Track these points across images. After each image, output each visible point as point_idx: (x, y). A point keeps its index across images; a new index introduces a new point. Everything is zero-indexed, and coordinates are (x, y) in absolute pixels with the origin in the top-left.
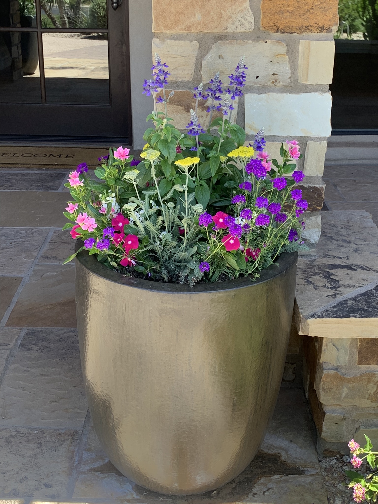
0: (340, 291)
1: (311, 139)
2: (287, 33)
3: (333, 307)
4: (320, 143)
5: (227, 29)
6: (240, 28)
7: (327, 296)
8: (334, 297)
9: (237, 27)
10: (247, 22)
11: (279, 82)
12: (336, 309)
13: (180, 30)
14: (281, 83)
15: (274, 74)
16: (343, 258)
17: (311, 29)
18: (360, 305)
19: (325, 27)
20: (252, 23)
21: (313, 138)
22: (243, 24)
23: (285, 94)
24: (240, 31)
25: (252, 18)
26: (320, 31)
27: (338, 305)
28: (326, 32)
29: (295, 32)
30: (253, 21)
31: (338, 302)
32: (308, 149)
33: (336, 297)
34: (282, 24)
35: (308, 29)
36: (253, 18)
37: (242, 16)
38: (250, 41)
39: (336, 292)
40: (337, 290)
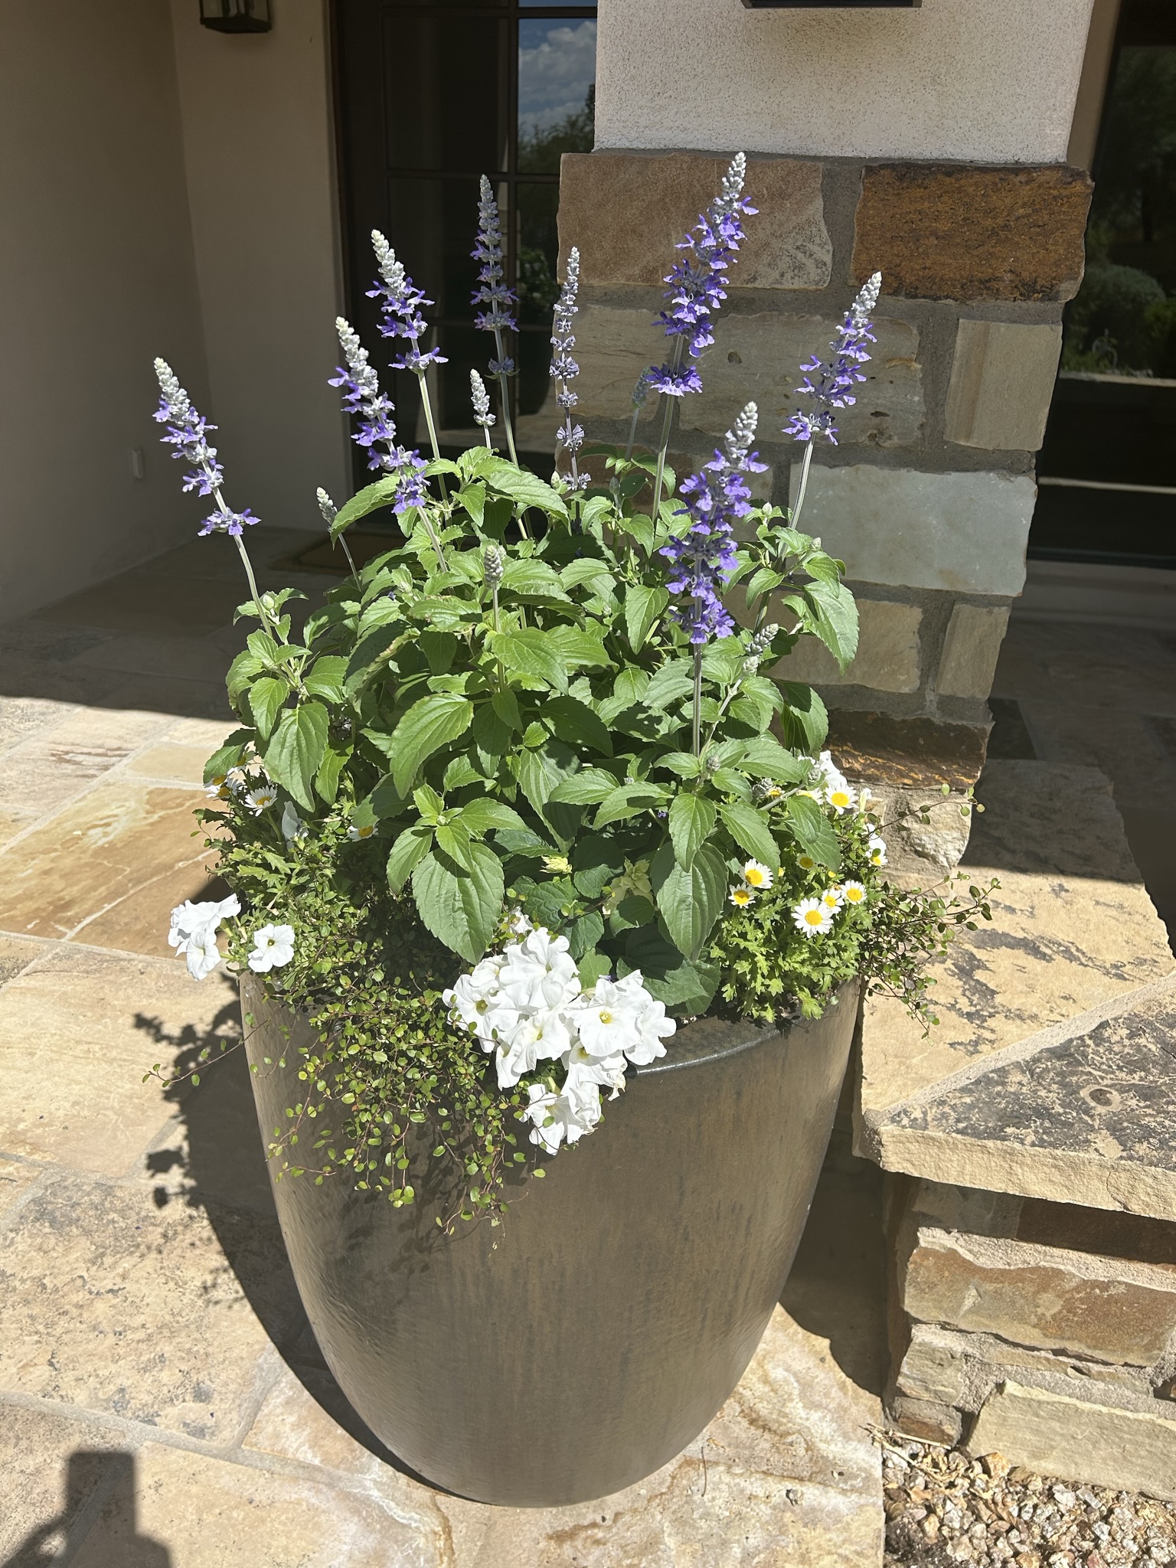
0: (993, 1031)
1: (965, 598)
2: (924, 297)
3: (964, 1090)
4: (990, 612)
5: (755, 279)
6: (792, 278)
7: (951, 1045)
8: (971, 1049)
9: (782, 275)
10: (813, 261)
11: (890, 438)
12: (968, 1100)
13: (628, 280)
14: (896, 440)
15: (877, 414)
16: (1019, 913)
17: (998, 290)
18: (1043, 1093)
19: (1041, 282)
20: (825, 264)
21: (972, 595)
22: (801, 267)
23: (903, 471)
24: (792, 287)
25: (828, 251)
26: (1021, 295)
27: (977, 1082)
28: (1042, 300)
29: (947, 297)
30: (828, 259)
31: (980, 1074)
32: (954, 626)
33: (978, 1052)
34: (913, 269)
35: (988, 289)
36: (831, 249)
37: (799, 243)
38: (818, 318)
39: (982, 1031)
40: (985, 1024)
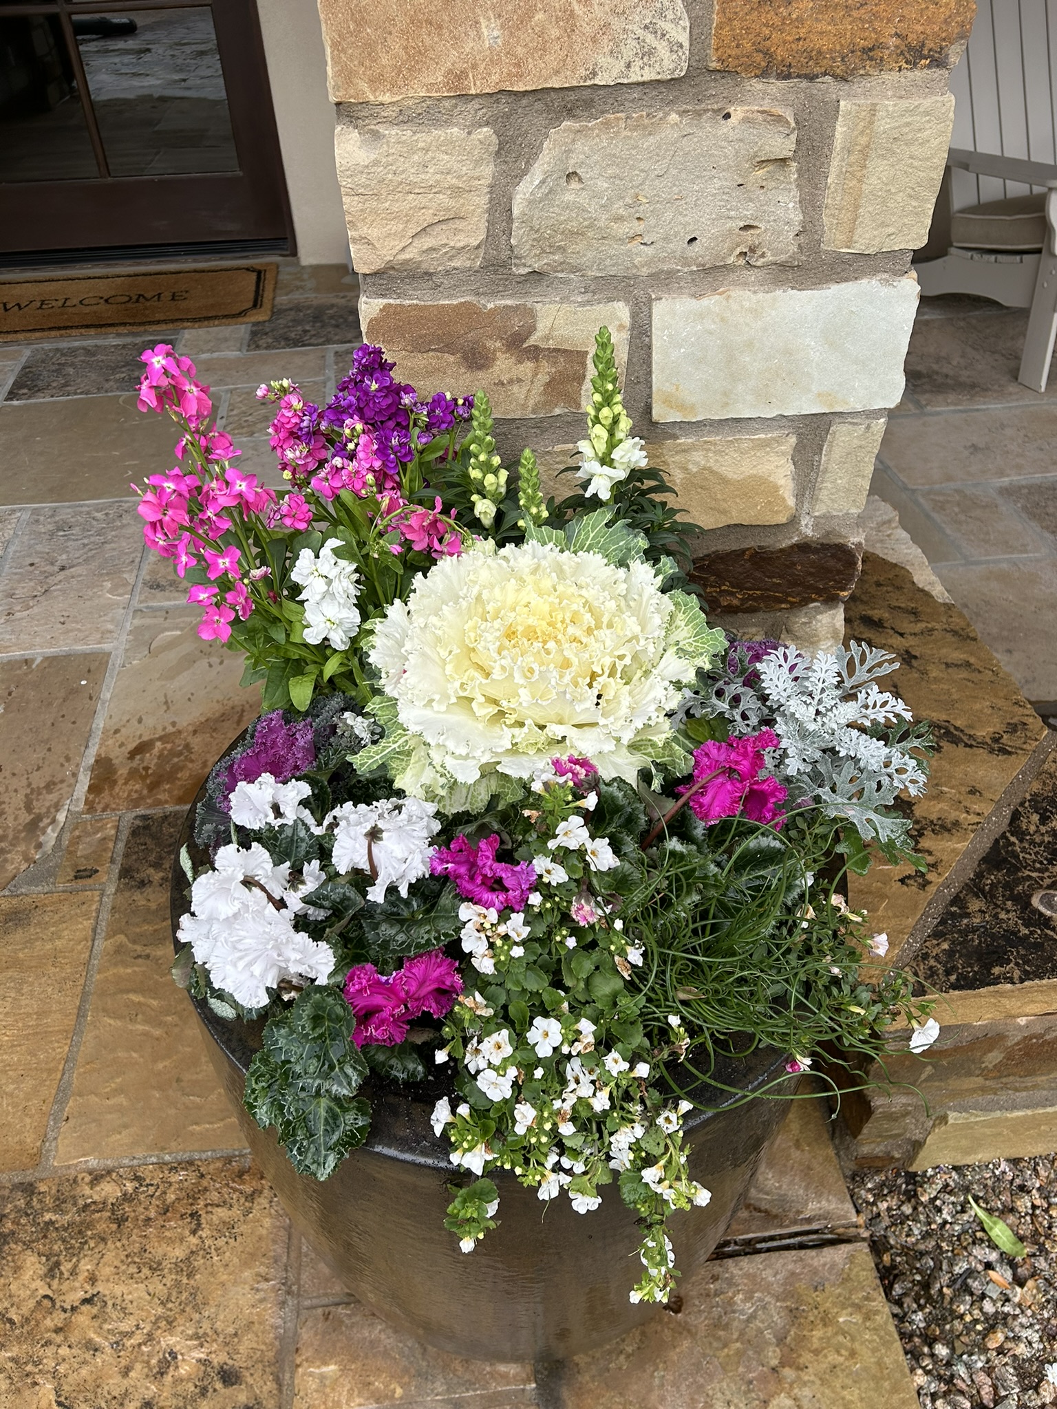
0: (930, 853)
1: (842, 417)
2: (799, 76)
4: (867, 427)
5: (595, 74)
6: (642, 68)
8: (920, 881)
9: (628, 66)
10: (665, 44)
11: (763, 255)
13: (428, 91)
14: (770, 258)
15: (747, 227)
17: (882, 59)
19: (930, 44)
20: (681, 46)
21: (850, 414)
22: (651, 53)
23: (779, 292)
24: (640, 79)
25: (684, 28)
26: (907, 63)
28: (929, 67)
29: (825, 74)
30: (684, 38)
31: (941, 908)
32: (830, 447)
34: (785, 42)
35: (871, 59)
36: (688, 24)
37: (647, 21)
38: (674, 117)
40: (920, 846)
